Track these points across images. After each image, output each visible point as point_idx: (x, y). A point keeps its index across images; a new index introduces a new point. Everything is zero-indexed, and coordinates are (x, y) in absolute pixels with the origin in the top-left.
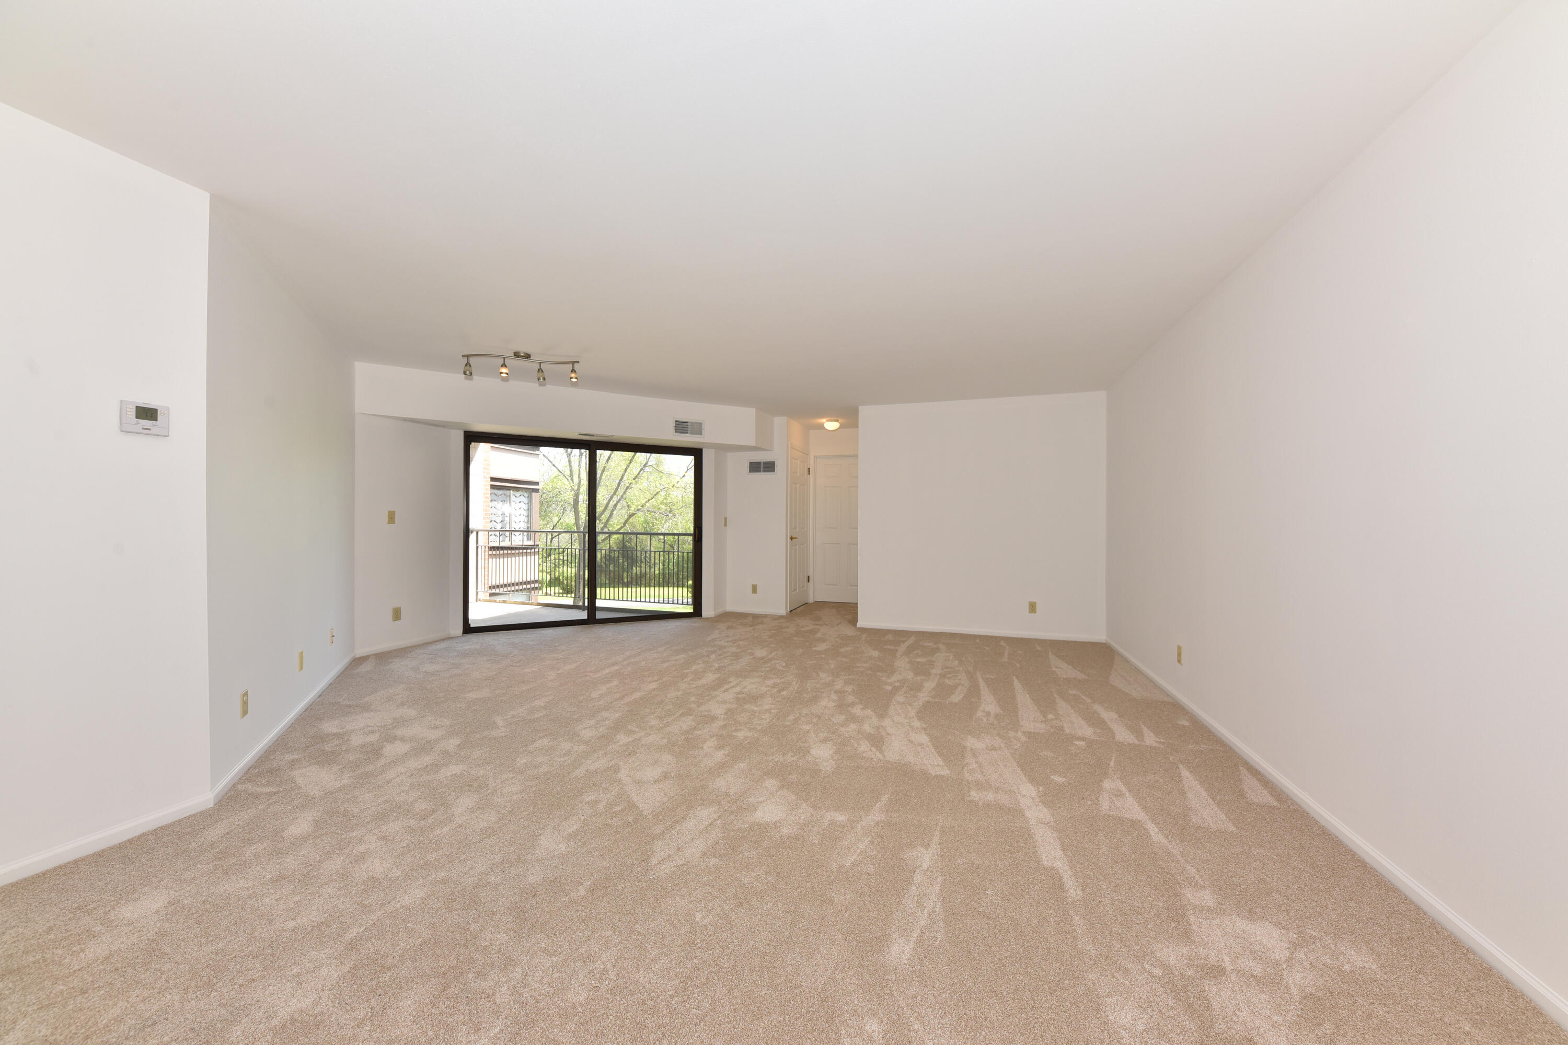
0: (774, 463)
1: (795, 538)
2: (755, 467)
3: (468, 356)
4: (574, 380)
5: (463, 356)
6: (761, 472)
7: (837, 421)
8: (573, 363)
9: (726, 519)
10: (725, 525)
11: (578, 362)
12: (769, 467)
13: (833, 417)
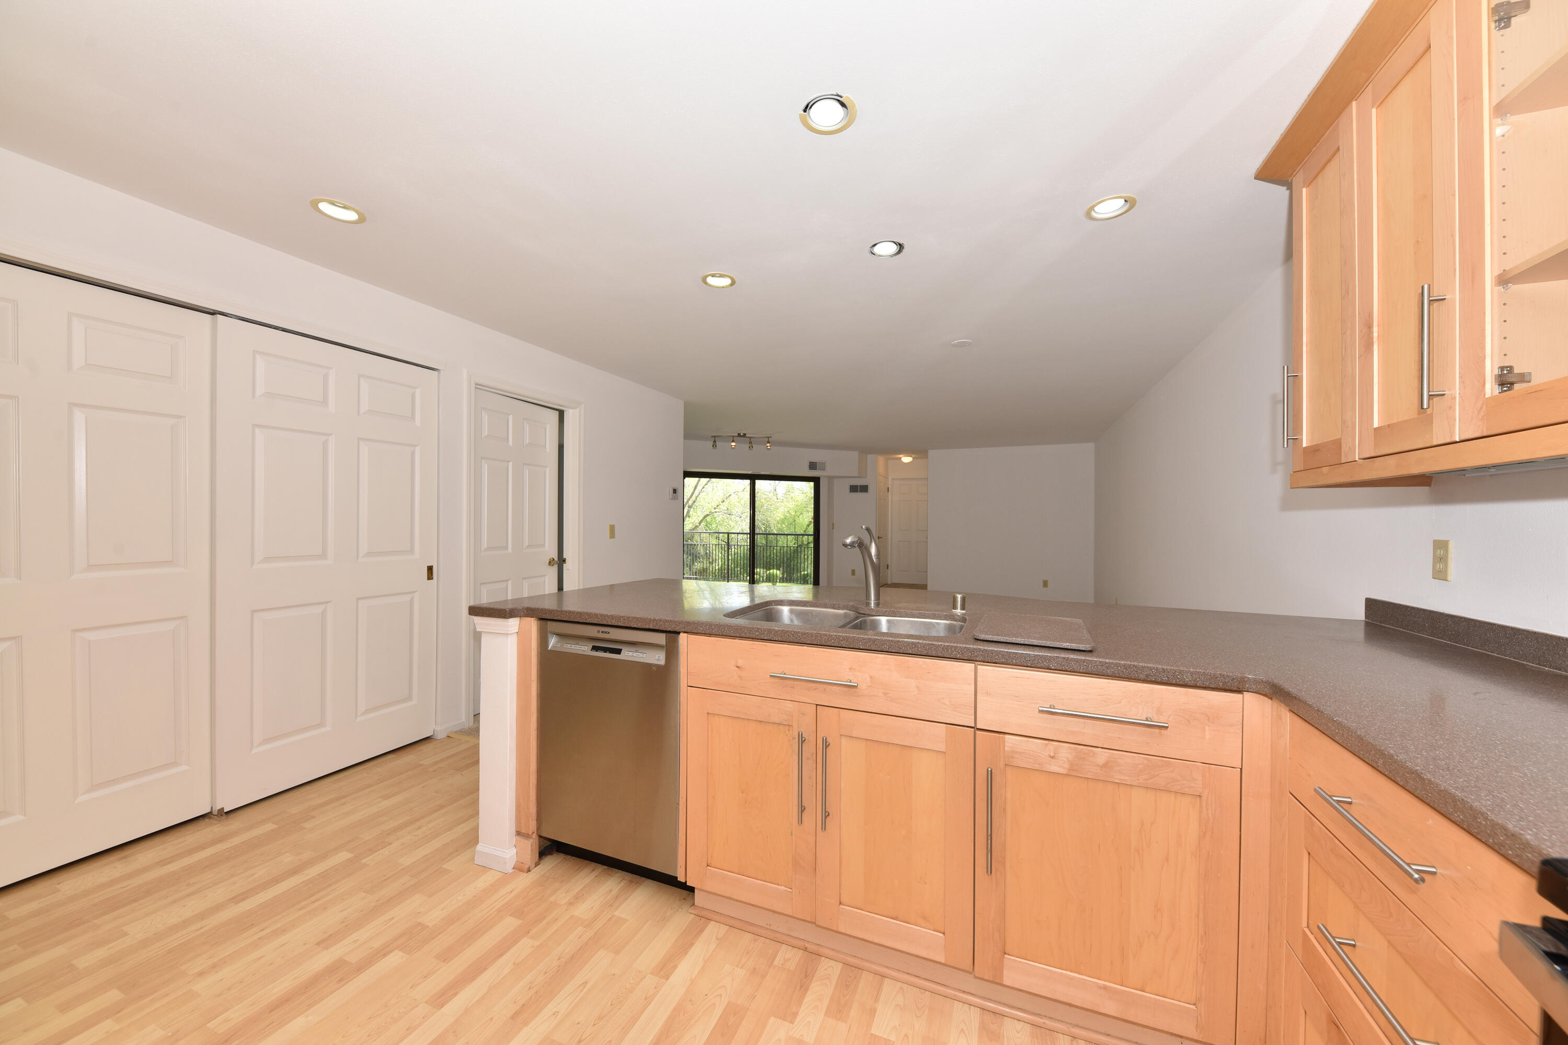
0: (867, 486)
1: (881, 538)
2: (854, 489)
3: (715, 437)
4: (769, 447)
5: (712, 437)
6: (858, 492)
7: (911, 456)
8: (768, 438)
9: (833, 524)
10: (833, 529)
11: (771, 437)
12: (864, 489)
13: (907, 453)
